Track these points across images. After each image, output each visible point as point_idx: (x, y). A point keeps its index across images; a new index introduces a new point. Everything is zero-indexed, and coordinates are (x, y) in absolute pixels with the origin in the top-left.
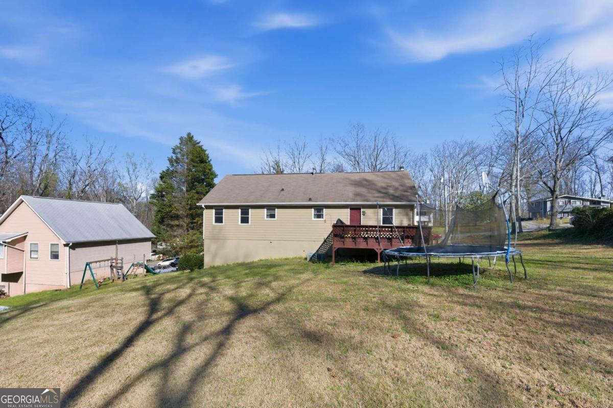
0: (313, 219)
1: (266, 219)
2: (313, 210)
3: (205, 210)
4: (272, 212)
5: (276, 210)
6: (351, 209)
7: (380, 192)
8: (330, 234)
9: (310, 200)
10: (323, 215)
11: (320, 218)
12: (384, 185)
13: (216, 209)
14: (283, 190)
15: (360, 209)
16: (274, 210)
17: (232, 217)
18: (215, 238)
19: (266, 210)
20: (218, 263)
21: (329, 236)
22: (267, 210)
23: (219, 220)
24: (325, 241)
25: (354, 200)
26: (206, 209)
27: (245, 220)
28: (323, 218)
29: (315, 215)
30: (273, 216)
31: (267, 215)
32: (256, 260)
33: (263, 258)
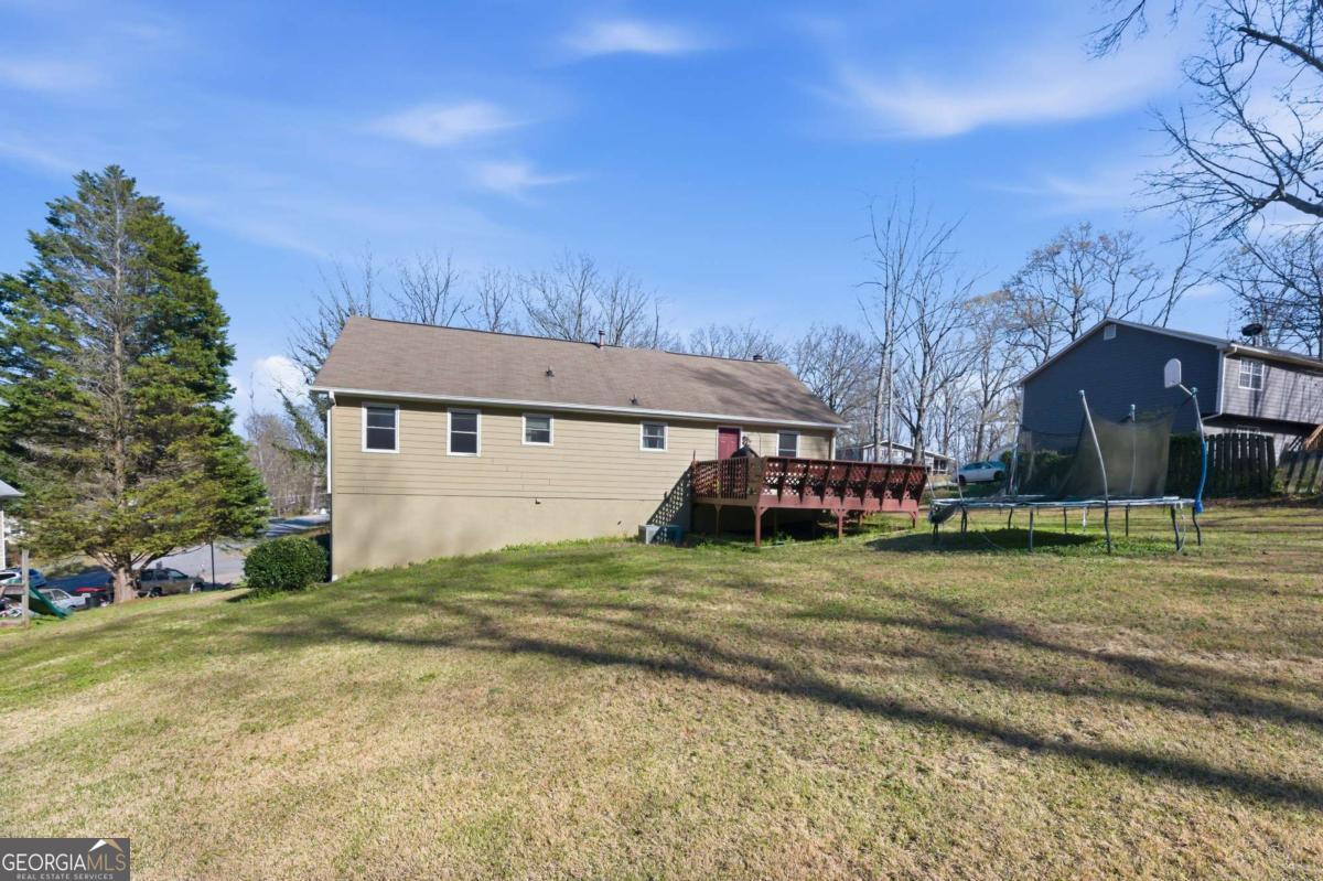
0: (642, 449)
1: (524, 443)
2: (641, 426)
3: (334, 407)
4: (540, 427)
5: (552, 421)
6: (721, 431)
7: (764, 400)
8: (678, 484)
9: (634, 402)
10: (662, 440)
11: (655, 446)
12: (761, 387)
13: (369, 409)
14: (549, 373)
15: (737, 432)
16: (547, 421)
17: (424, 434)
18: (364, 492)
19: (524, 419)
20: (378, 561)
21: (675, 489)
22: (528, 419)
23: (381, 438)
24: (667, 500)
25: (726, 413)
26: (338, 405)
27: (464, 443)
28: (662, 446)
29: (645, 438)
30: (543, 437)
31: (527, 435)
32: (496, 548)
33: (515, 543)
